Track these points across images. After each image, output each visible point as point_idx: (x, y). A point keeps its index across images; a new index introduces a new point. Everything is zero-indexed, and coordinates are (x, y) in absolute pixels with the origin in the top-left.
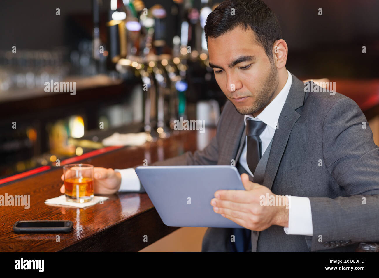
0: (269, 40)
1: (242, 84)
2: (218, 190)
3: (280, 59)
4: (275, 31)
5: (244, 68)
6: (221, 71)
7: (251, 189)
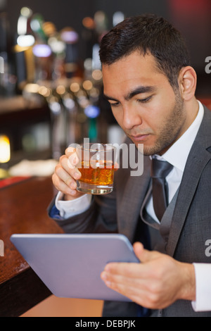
0: (174, 66)
1: (142, 120)
2: (108, 263)
3: (187, 90)
4: (181, 56)
5: (143, 101)
6: (117, 104)
7: (148, 261)
